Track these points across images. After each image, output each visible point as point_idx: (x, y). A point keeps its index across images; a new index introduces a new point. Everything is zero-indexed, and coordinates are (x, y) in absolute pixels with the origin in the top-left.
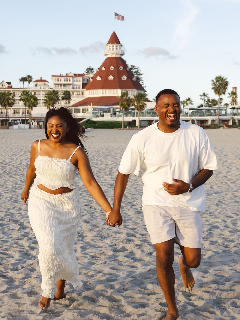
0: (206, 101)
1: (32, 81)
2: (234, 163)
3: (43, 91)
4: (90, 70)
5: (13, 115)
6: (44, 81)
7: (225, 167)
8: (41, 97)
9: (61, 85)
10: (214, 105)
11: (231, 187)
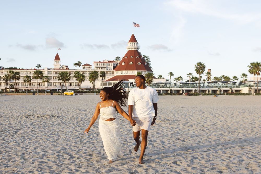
0: (191, 78)
1: (81, 65)
2: (208, 117)
3: (88, 71)
4: (118, 58)
5: (69, 87)
6: (89, 65)
7: (203, 120)
8: (87, 75)
9: (99, 68)
10: (196, 81)
11: (206, 133)
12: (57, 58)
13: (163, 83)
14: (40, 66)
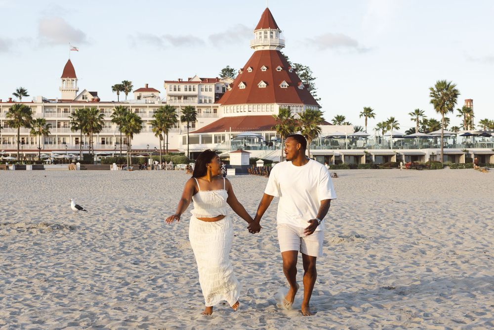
0: (422, 124)
1: (132, 91)
2: (467, 229)
3: (150, 107)
4: (228, 72)
5: (100, 147)
6: (152, 90)
7: (452, 236)
8: (146, 117)
9: (179, 97)
10: (434, 130)
11: (462, 270)
12: (69, 72)
13: (348, 137)
14: (22, 92)
